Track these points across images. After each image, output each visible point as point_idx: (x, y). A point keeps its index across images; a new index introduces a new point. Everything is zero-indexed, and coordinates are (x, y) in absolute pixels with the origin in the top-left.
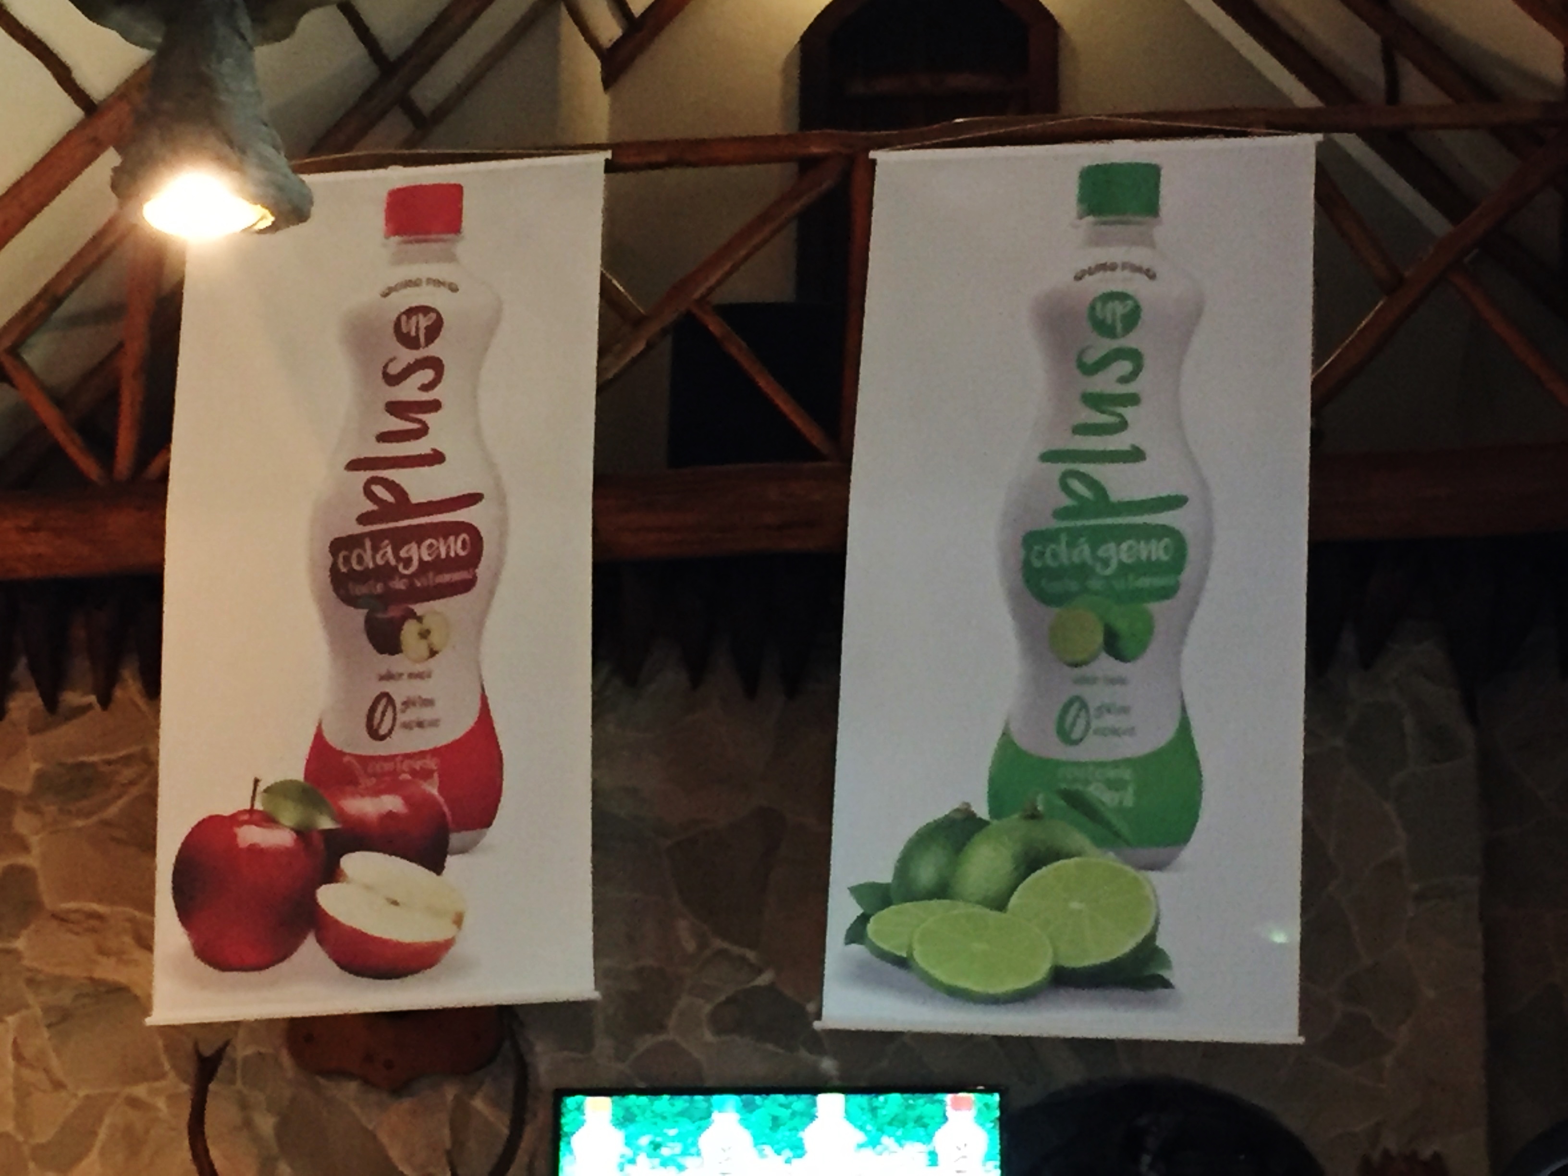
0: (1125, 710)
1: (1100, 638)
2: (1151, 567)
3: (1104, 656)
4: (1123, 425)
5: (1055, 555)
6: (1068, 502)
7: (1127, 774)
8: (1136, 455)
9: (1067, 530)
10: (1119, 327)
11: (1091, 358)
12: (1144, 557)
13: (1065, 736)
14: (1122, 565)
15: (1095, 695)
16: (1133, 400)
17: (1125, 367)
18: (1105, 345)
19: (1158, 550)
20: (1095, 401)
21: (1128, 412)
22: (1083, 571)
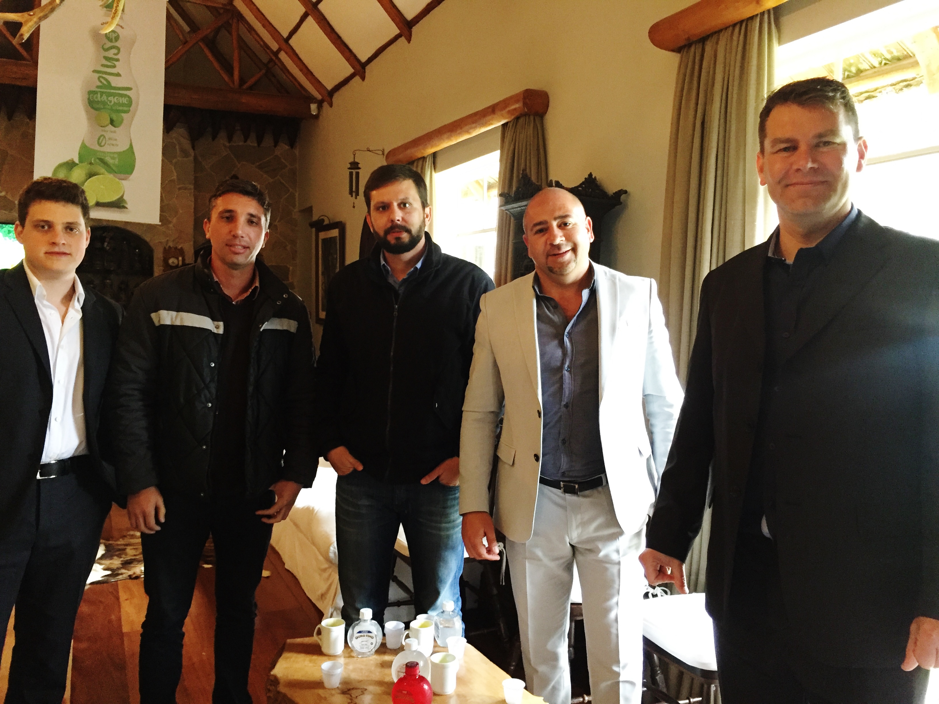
0: (116, 140)
1: (109, 121)
2: (123, 105)
3: (110, 125)
4: (114, 67)
5: (96, 98)
6: (100, 84)
7: (116, 156)
8: (118, 75)
9: (100, 91)
10: (114, 40)
11: (106, 47)
12: (121, 102)
13: (99, 144)
14: (115, 103)
15: (108, 135)
16: (118, 60)
17: (115, 51)
18: (109, 44)
19: (125, 100)
20: (106, 58)
21: (116, 63)
22: (104, 103)
